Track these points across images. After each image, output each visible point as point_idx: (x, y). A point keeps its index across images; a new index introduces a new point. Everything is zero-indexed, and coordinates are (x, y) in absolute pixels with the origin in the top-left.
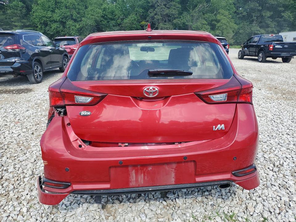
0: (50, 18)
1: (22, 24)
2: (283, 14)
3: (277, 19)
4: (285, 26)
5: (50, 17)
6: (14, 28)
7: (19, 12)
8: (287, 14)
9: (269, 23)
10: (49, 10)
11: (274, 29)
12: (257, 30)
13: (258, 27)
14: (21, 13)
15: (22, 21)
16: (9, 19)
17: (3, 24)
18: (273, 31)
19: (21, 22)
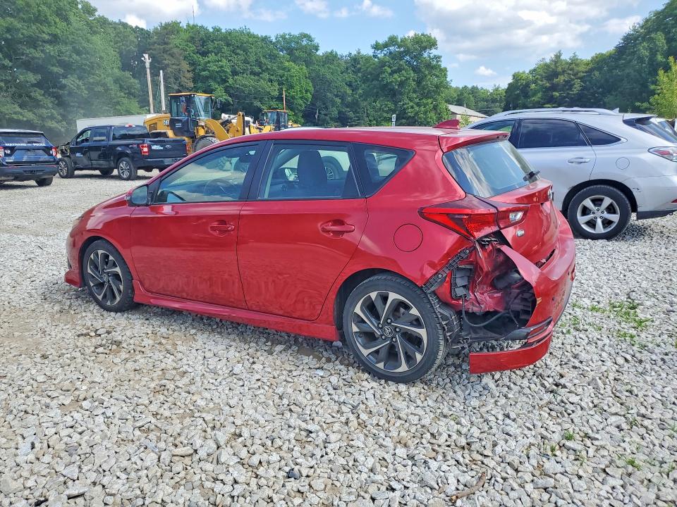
2: (64, 81)
3: (54, 90)
4: (73, 107)
8: (72, 82)
9: (40, 98)
11: (53, 111)
12: (15, 113)
13: (16, 106)
18: (52, 114)
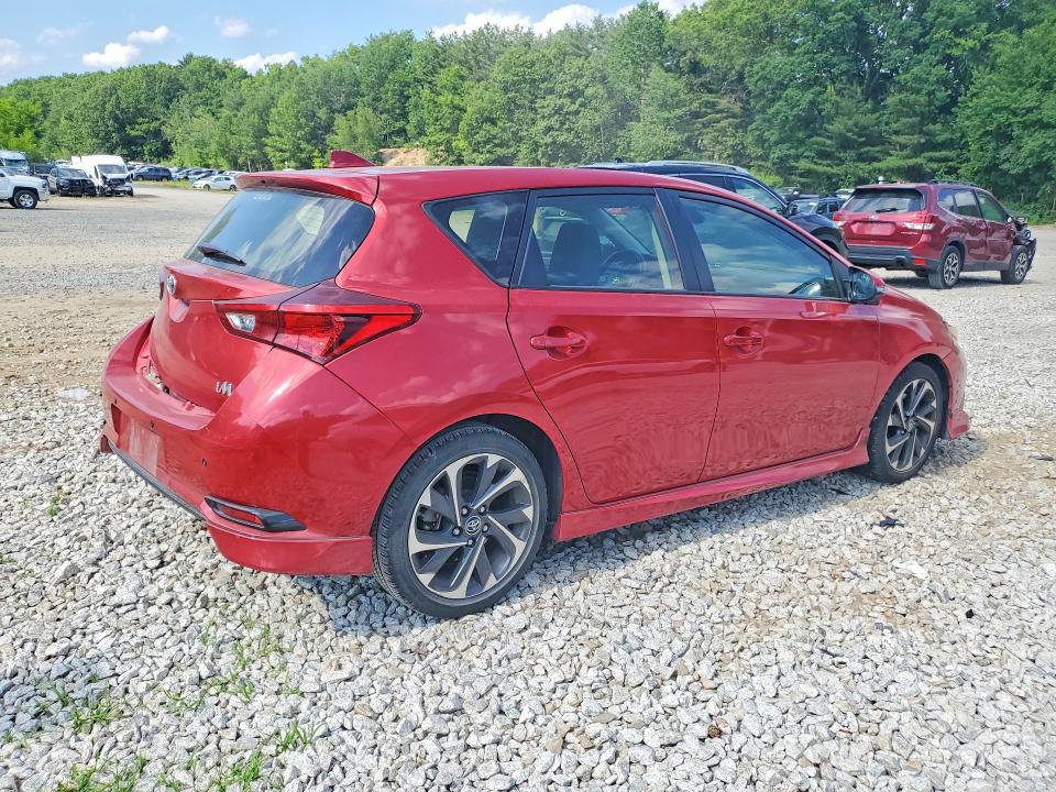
0: (1027, 112)
1: (923, 141)
5: (1030, 110)
6: (891, 152)
7: (922, 99)
10: (1031, 85)
14: (930, 103)
15: (925, 128)
16: (887, 124)
17: (864, 142)
19: (921, 132)
